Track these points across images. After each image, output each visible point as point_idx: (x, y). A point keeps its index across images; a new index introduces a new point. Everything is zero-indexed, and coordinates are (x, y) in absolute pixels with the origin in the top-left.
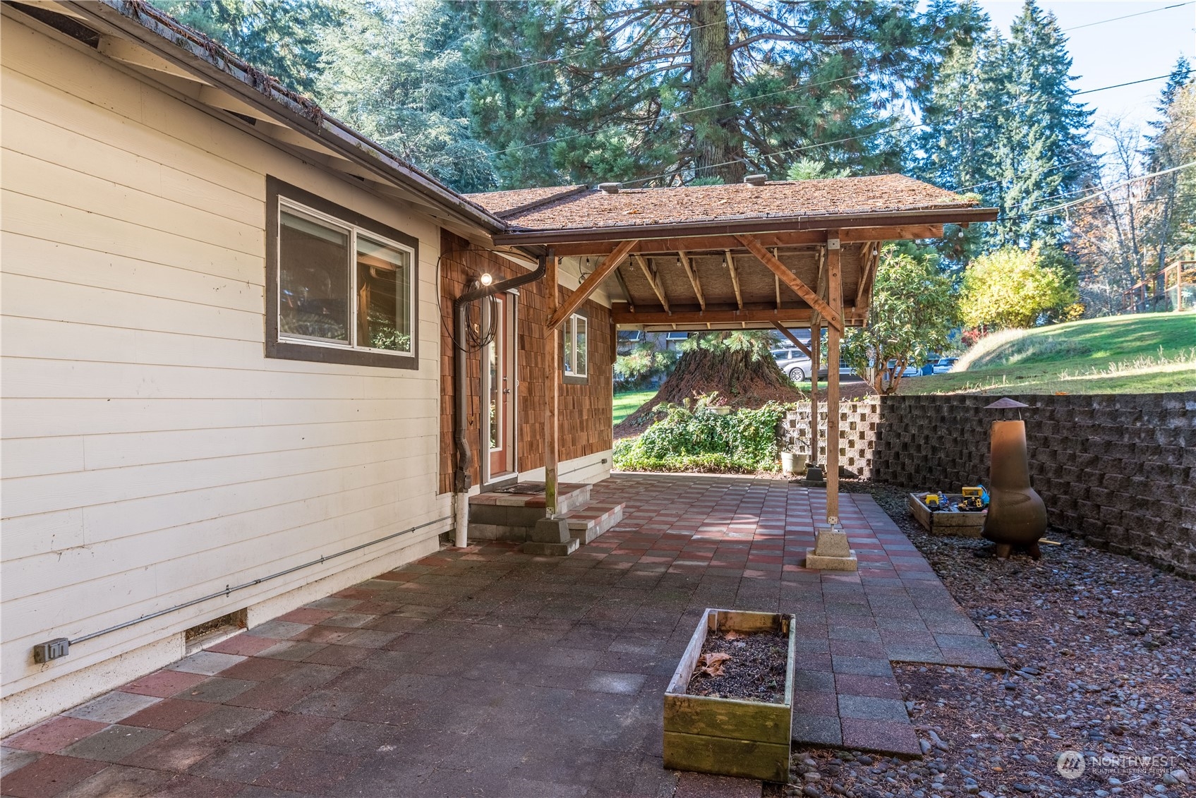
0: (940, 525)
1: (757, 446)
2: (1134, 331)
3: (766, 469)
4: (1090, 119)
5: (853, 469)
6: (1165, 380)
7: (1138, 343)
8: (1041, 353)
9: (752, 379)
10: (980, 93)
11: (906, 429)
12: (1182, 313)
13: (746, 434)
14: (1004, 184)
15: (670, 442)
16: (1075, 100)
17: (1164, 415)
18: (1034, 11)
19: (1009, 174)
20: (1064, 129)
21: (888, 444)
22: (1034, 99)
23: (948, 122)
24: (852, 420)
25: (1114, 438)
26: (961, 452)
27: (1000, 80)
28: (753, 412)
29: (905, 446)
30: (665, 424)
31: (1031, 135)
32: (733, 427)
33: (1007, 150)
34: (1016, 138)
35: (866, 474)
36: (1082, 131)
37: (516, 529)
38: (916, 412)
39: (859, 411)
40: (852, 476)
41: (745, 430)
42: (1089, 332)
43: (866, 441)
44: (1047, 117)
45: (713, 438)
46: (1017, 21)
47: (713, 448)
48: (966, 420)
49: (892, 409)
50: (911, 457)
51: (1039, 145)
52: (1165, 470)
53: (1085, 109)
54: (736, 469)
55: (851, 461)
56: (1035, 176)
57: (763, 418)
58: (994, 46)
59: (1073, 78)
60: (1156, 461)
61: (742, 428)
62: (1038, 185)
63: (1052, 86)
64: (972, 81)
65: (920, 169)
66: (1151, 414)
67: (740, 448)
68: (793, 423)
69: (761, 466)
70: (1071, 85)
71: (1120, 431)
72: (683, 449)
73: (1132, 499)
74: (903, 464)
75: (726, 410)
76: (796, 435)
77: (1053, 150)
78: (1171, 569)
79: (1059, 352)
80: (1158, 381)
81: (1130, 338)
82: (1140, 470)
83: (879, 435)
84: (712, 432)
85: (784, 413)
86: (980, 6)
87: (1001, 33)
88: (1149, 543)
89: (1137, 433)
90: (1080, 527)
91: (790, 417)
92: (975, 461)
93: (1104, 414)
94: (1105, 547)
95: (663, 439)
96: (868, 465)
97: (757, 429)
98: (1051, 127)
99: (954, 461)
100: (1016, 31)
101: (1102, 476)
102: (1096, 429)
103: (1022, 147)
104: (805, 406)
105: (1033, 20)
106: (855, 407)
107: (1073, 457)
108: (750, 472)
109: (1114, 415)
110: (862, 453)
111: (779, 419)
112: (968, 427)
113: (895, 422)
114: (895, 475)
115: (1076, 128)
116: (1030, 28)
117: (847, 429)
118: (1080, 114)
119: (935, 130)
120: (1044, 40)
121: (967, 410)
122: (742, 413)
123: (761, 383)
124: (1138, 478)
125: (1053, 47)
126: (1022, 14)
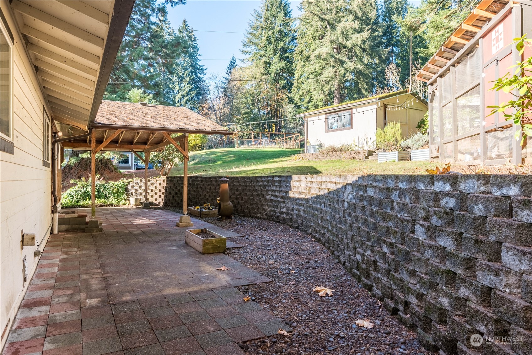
0: (203, 214)
1: (118, 196)
2: (228, 154)
3: (123, 204)
4: (205, 72)
5: (157, 202)
6: (251, 172)
7: (230, 159)
8: (201, 161)
9: (104, 170)
11: (176, 187)
12: (238, 149)
13: (114, 191)
14: (175, 92)
15: (81, 196)
16: (200, 63)
17: (257, 181)
18: (186, 25)
19: (177, 88)
20: (196, 73)
21: (170, 193)
22: (186, 60)
24: (156, 185)
25: (245, 188)
26: (197, 194)
28: (116, 183)
29: (176, 193)
30: (76, 188)
31: (185, 74)
32: (108, 189)
33: (176, 78)
34: (180, 74)
35: (162, 204)
36: (202, 76)
37: (74, 226)
38: (180, 182)
39: (158, 182)
40: (156, 205)
41: (113, 190)
42: (214, 154)
43: (161, 192)
44: (191, 68)
45: (99, 193)
46: (180, 28)
47: (99, 197)
48: (198, 184)
49: (171, 181)
51: (188, 78)
52: (258, 195)
53: (204, 68)
54: (112, 205)
55: (156, 200)
56: (187, 90)
57: (120, 185)
59: (199, 55)
60: (256, 193)
61: (112, 189)
62: (187, 94)
63: (192, 56)
66: (254, 181)
67: (111, 197)
68: (132, 187)
69: (121, 203)
70: (199, 57)
71: (246, 186)
72: (87, 198)
73: (250, 203)
75: (104, 182)
76: (134, 191)
77: (192, 82)
78: (261, 218)
79: (206, 161)
80: (249, 172)
81: (227, 157)
82: (252, 195)
83: (166, 190)
84: (99, 191)
85: (129, 183)
87: (174, 30)
88: (255, 213)
89: (251, 186)
90: (237, 212)
91: (131, 184)
92: (202, 197)
93: (242, 182)
94: (244, 216)
95: (78, 195)
96: (162, 201)
97: (118, 189)
98: (192, 72)
99: (194, 197)
100: (180, 31)
101: (242, 198)
102: (240, 186)
103: (182, 78)
104: (137, 180)
105: (186, 29)
106: (157, 180)
107: (234, 193)
108: (117, 206)
109: (244, 182)
110: (160, 197)
111: (127, 185)
112: (199, 186)
113: (172, 186)
114: (172, 203)
115: (201, 74)
116: (185, 32)
117: (154, 188)
118: (202, 69)
120: (190, 38)
121: (198, 181)
122: (111, 183)
123: (108, 171)
124: (251, 198)
125: (193, 41)
126: (182, 26)
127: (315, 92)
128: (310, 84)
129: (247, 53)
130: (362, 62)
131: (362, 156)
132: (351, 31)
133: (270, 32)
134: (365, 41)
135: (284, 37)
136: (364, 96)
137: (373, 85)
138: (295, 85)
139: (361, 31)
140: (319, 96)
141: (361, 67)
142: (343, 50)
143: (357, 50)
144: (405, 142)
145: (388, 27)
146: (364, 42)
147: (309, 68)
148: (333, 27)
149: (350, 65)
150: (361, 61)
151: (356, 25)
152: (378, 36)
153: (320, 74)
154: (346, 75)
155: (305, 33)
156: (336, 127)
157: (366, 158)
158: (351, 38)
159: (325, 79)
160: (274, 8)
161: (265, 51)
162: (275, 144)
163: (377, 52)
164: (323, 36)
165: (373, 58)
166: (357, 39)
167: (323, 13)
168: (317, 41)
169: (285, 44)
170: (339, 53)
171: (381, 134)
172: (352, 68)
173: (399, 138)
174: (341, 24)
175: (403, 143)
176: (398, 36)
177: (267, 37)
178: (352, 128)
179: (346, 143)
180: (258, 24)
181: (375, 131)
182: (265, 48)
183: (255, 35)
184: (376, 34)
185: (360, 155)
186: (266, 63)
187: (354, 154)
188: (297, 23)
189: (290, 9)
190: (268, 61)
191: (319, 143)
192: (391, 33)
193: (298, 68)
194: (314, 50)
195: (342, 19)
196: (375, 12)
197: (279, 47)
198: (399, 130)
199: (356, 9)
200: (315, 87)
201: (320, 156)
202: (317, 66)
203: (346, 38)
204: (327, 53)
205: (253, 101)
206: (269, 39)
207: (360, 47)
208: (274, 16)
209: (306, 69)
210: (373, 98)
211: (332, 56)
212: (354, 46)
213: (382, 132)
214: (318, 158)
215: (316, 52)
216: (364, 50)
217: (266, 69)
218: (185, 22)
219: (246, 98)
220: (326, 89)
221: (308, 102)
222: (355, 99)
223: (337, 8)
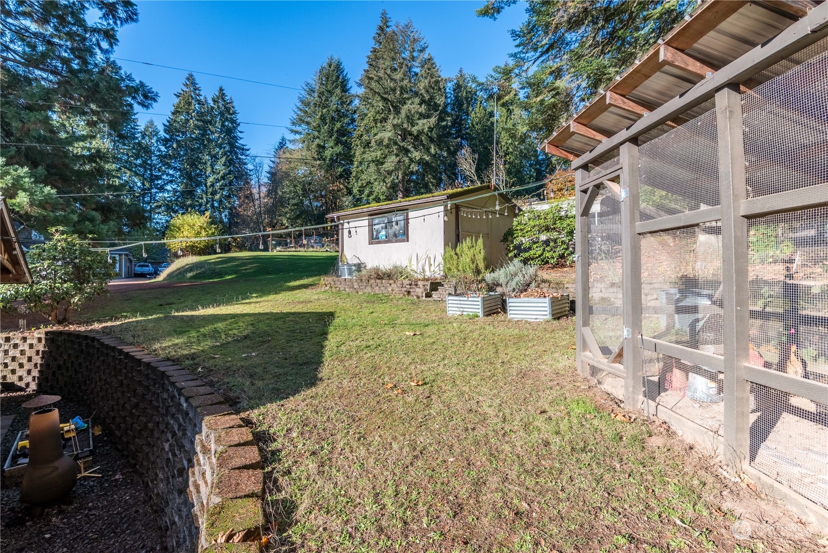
2: (249, 263)
4: (248, 152)
5: (22, 384)
8: (200, 274)
10: (195, 125)
11: (61, 355)
12: (271, 253)
14: (207, 174)
16: (241, 142)
18: (223, 94)
19: (209, 169)
20: (236, 154)
21: (49, 365)
22: (222, 136)
23: (178, 136)
24: (23, 348)
27: (206, 122)
29: (59, 367)
31: (220, 153)
33: (208, 157)
34: (213, 153)
35: (33, 386)
36: (243, 157)
39: (29, 342)
40: (21, 389)
43: (32, 363)
44: (228, 146)
46: (215, 96)
49: (53, 341)
50: (62, 374)
51: (224, 159)
53: (245, 147)
55: (21, 378)
56: (222, 173)
58: (203, 105)
59: (240, 132)
62: (223, 178)
63: (231, 132)
64: (191, 118)
65: (162, 156)
70: (240, 135)
74: (58, 380)
77: (230, 162)
79: (208, 274)
81: (245, 267)
83: (43, 359)
86: (197, 82)
87: (207, 99)
96: (34, 380)
98: (230, 152)
100: (214, 101)
103: (215, 157)
105: (223, 98)
106: (25, 338)
110: (29, 372)
113: (54, 350)
114: (52, 387)
115: (241, 155)
116: (221, 102)
117: (18, 355)
118: (243, 149)
119: (171, 138)
120: (228, 110)
125: (231, 114)
126: (217, 94)
127: (376, 183)
128: (370, 174)
129: (296, 132)
130: (429, 152)
131: (420, 291)
132: (417, 116)
133: (325, 111)
134: (433, 129)
135: (341, 117)
136: (430, 191)
137: (441, 180)
138: (354, 174)
139: (428, 116)
140: (380, 188)
141: (427, 158)
142: (409, 138)
143: (423, 138)
144: (492, 274)
145: (457, 118)
146: (431, 129)
147: (370, 156)
148: (397, 111)
149: (416, 155)
150: (428, 150)
151: (423, 109)
152: (446, 126)
153: (382, 163)
154: (411, 167)
155: (366, 115)
156: (384, 237)
157: (428, 295)
158: (417, 124)
159: (387, 169)
160: (330, 82)
161: (319, 132)
162: (323, 246)
163: (445, 142)
164: (385, 120)
165: (441, 150)
166: (423, 125)
167: (386, 93)
168: (379, 125)
169: (342, 127)
170: (403, 140)
171: (451, 257)
172: (417, 159)
173: (481, 265)
174: (406, 107)
175: (489, 277)
176: (468, 129)
177: (321, 116)
178: (408, 241)
179: (398, 264)
180: (311, 99)
181: (442, 251)
182: (318, 128)
183: (306, 112)
184: (444, 123)
185: (417, 290)
186: (319, 146)
187: (408, 286)
188: (357, 102)
189: (349, 86)
190: (322, 144)
191: (356, 261)
192: (460, 124)
193: (357, 154)
194: (376, 135)
195: (407, 101)
196: (443, 99)
197: (335, 129)
198: (482, 251)
199: (423, 91)
200: (375, 177)
201: (356, 284)
202: (379, 153)
203: (411, 124)
204: (389, 139)
205: (304, 190)
206: (323, 119)
207: (427, 135)
208: (329, 91)
209: (366, 156)
210: (440, 194)
211: (396, 143)
212: (420, 132)
213: (453, 253)
214: (353, 287)
215: (377, 137)
216: (431, 140)
217: (319, 153)
218: (221, 90)
219: (295, 186)
220: (389, 180)
221: (368, 196)
222: (422, 194)
223: (401, 87)
